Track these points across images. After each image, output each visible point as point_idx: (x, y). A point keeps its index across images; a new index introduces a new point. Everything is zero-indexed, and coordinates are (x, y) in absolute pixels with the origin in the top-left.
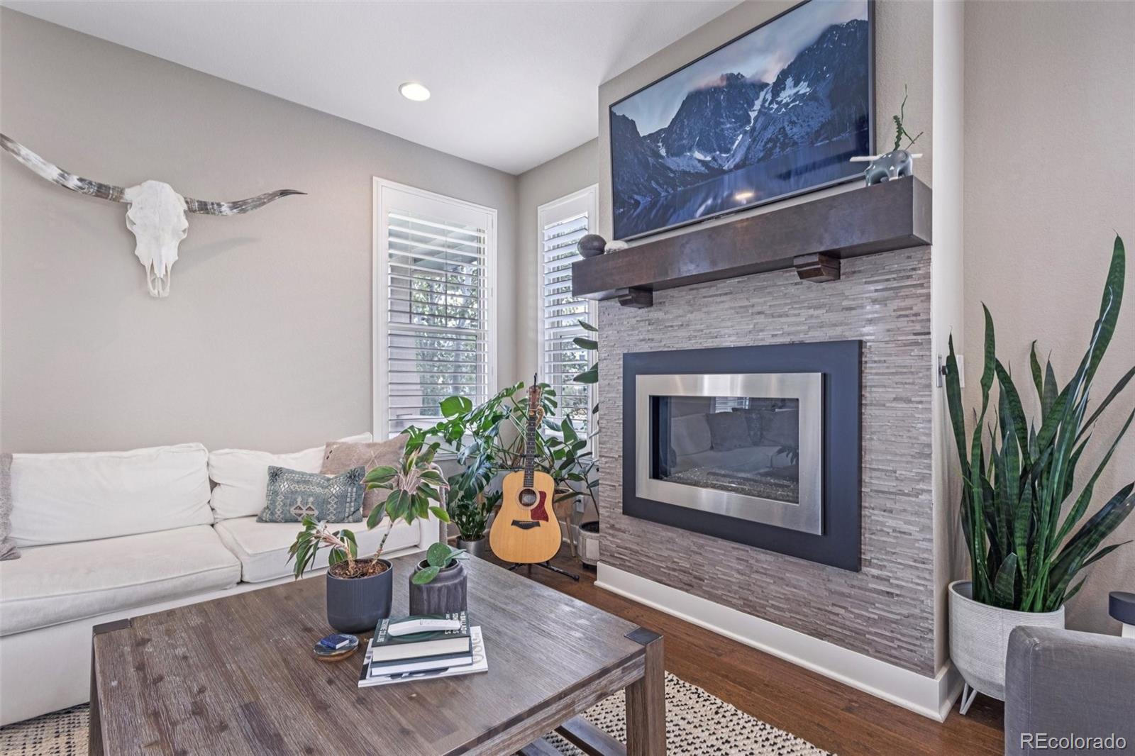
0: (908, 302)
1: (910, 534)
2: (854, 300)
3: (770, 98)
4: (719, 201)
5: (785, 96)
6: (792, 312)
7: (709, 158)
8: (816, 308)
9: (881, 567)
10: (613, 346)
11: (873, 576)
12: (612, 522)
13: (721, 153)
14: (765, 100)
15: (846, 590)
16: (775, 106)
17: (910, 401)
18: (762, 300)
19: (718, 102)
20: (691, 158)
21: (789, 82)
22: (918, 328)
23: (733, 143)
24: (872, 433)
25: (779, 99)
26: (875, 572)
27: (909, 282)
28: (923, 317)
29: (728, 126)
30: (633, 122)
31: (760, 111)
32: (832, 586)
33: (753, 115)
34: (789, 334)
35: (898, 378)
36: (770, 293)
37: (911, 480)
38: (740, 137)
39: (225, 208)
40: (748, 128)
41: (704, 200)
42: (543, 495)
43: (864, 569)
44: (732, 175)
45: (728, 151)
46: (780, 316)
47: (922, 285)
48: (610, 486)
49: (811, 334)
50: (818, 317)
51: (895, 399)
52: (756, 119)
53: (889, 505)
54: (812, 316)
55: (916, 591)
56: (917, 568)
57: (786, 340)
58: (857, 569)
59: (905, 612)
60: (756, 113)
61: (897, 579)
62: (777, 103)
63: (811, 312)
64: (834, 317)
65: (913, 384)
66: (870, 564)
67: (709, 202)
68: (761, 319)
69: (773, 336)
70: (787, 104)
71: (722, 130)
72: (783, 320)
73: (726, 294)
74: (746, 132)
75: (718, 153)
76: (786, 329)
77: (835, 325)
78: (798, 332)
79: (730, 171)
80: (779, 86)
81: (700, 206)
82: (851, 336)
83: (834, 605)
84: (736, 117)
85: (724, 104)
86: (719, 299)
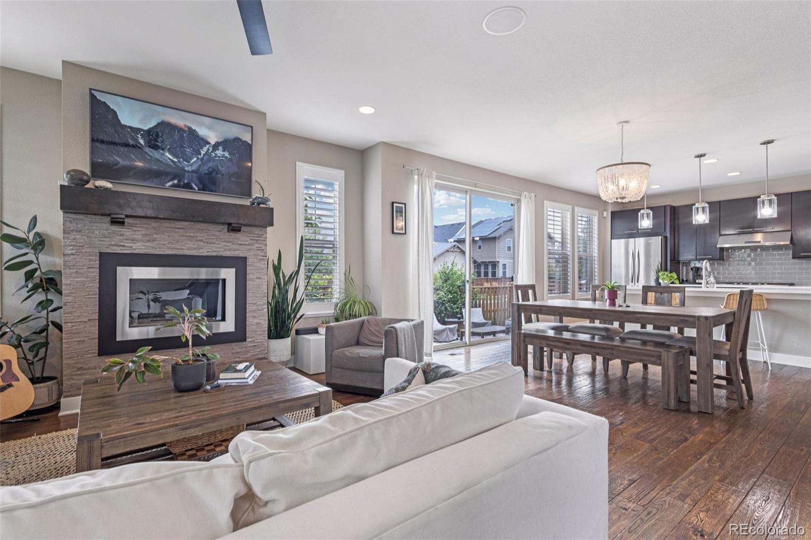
0: (259, 246)
1: (261, 323)
2: (243, 241)
3: (211, 150)
4: (182, 183)
5: (219, 152)
6: (217, 242)
7: (175, 160)
8: (228, 242)
9: (252, 338)
11: (250, 342)
13: (184, 160)
14: (208, 150)
15: (239, 351)
16: (214, 155)
17: (261, 279)
18: (202, 235)
19: (182, 136)
20: (163, 154)
21: (220, 148)
22: (263, 254)
23: (191, 160)
24: (249, 290)
25: (216, 153)
26: (250, 340)
27: (261, 239)
28: (265, 251)
29: (188, 150)
30: (115, 113)
31: (206, 152)
32: (234, 351)
33: (203, 153)
34: (215, 251)
35: (258, 271)
36: (206, 232)
37: (261, 305)
38: (195, 159)
40: (199, 157)
41: (172, 180)
42: (9, 362)
43: (247, 340)
44: (190, 174)
45: (189, 162)
46: (211, 243)
47: (264, 241)
49: (225, 252)
50: (228, 246)
51: (257, 278)
52: (204, 155)
53: (255, 314)
54: (226, 246)
55: (262, 342)
56: (263, 334)
57: (214, 254)
58: (245, 341)
59: (259, 350)
60: (204, 153)
61: (257, 340)
62: (215, 153)
63: (225, 244)
64: (235, 247)
65: (262, 273)
66: (248, 338)
67: (176, 182)
68: (201, 243)
69: (208, 251)
70: (219, 157)
71: (185, 151)
72: (212, 245)
73: (181, 228)
74: (198, 158)
75: (182, 160)
76: (214, 249)
77: (235, 250)
78: (220, 251)
79: (188, 172)
80: (216, 147)
81: (169, 181)
82: (242, 255)
83: (235, 358)
84: (194, 150)
85: (186, 139)
86: (176, 230)
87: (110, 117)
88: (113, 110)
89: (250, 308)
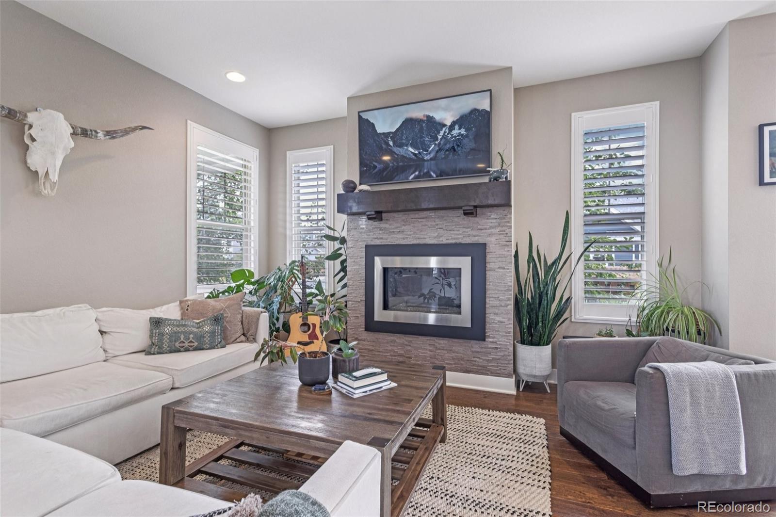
0: (503, 229)
1: (504, 322)
2: (483, 226)
3: (448, 132)
4: (422, 174)
5: (455, 132)
6: (455, 229)
7: (417, 152)
8: (466, 228)
9: (493, 338)
10: (357, 240)
11: (490, 342)
12: (356, 336)
13: (423, 150)
14: (445, 132)
15: (479, 350)
16: (450, 136)
17: (504, 268)
18: (441, 223)
19: (422, 127)
20: (407, 150)
21: (457, 127)
22: (507, 239)
23: (429, 148)
24: (490, 282)
25: (452, 133)
26: (491, 340)
27: (504, 221)
28: (509, 235)
29: (427, 139)
30: (373, 125)
31: (443, 136)
32: (474, 349)
33: (440, 137)
34: (454, 239)
35: (499, 259)
36: (445, 220)
37: (505, 300)
38: (433, 146)
39: (101, 135)
40: (437, 143)
41: (414, 172)
42: (314, 325)
43: (487, 340)
44: (429, 163)
45: (427, 151)
46: (450, 231)
47: (509, 222)
48: (355, 316)
49: (464, 239)
50: (467, 232)
51: (499, 268)
52: (441, 139)
53: (497, 311)
54: (464, 232)
55: (506, 345)
56: (507, 336)
57: (453, 241)
58: (484, 340)
59: (502, 354)
60: (441, 137)
61: (499, 341)
62: (451, 135)
63: (464, 230)
64: (474, 232)
65: (505, 261)
66: (489, 337)
67: (417, 173)
68: (441, 231)
69: (447, 239)
70: (455, 137)
71: (424, 140)
72: (452, 232)
73: (423, 218)
74: (436, 144)
75: (421, 151)
76: (453, 236)
77: (475, 236)
78: (459, 238)
79: (427, 160)
80: (452, 128)
81: (412, 174)
82: (481, 241)
83: (474, 357)
84: (432, 137)
85: (425, 128)
86: (420, 220)
87: (370, 130)
88: (372, 123)
89: (490, 302)
